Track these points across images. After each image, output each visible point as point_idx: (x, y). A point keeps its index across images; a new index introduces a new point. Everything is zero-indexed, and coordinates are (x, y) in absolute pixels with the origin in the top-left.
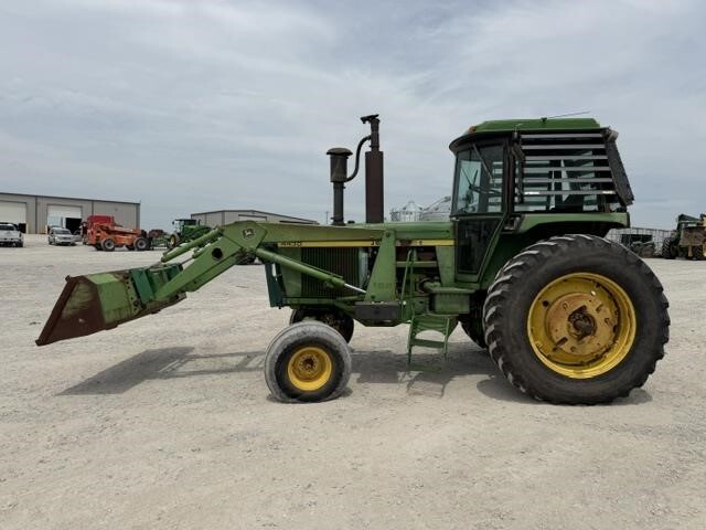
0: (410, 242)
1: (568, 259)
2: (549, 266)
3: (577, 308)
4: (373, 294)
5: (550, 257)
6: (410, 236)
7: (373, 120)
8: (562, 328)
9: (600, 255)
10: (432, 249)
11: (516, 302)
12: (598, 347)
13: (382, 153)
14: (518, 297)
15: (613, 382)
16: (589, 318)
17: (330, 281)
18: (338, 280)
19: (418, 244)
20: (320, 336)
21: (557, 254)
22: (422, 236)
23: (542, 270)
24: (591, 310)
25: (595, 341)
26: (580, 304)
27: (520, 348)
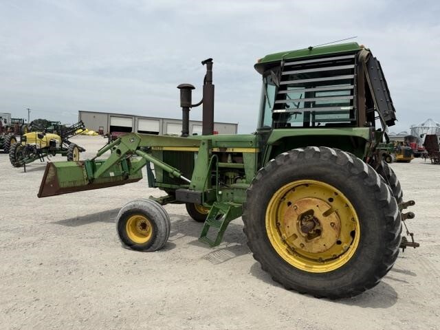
0: (226, 149)
1: (295, 167)
2: (280, 172)
3: (305, 211)
4: (195, 184)
5: (282, 165)
6: (226, 145)
7: (209, 63)
8: (292, 226)
9: (324, 166)
10: (240, 155)
11: (256, 200)
12: (324, 248)
13: (214, 86)
14: (257, 196)
15: (334, 282)
16: (316, 221)
17: (172, 173)
18: (177, 173)
19: (231, 151)
20: (144, 209)
21: (288, 162)
22: (234, 145)
23: (274, 175)
24: (318, 214)
25: (321, 242)
26: (308, 208)
27: (258, 237)
